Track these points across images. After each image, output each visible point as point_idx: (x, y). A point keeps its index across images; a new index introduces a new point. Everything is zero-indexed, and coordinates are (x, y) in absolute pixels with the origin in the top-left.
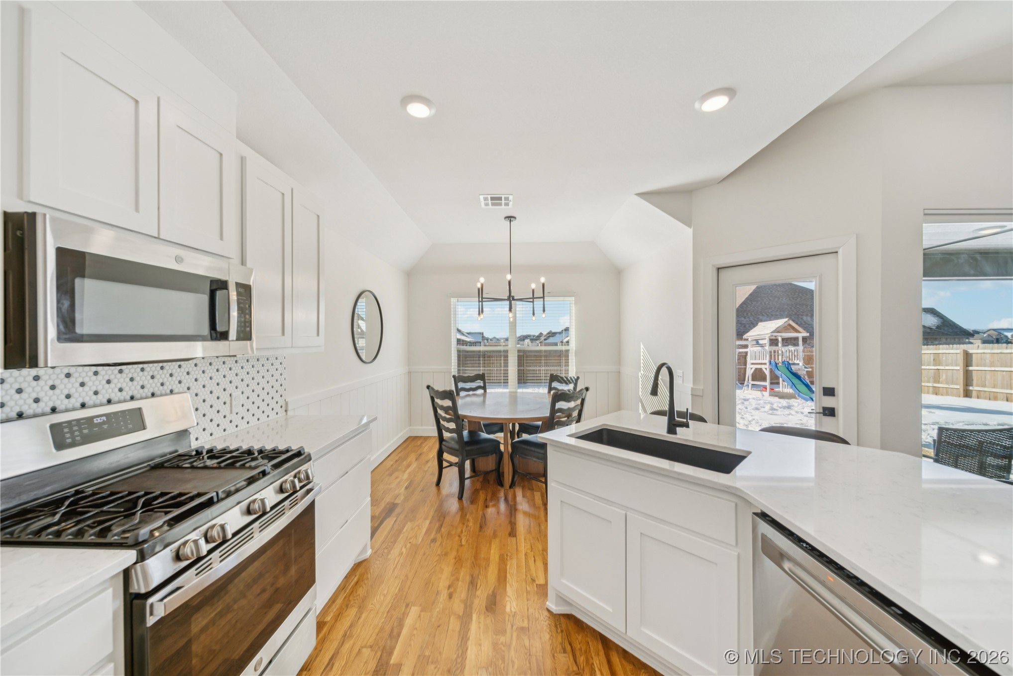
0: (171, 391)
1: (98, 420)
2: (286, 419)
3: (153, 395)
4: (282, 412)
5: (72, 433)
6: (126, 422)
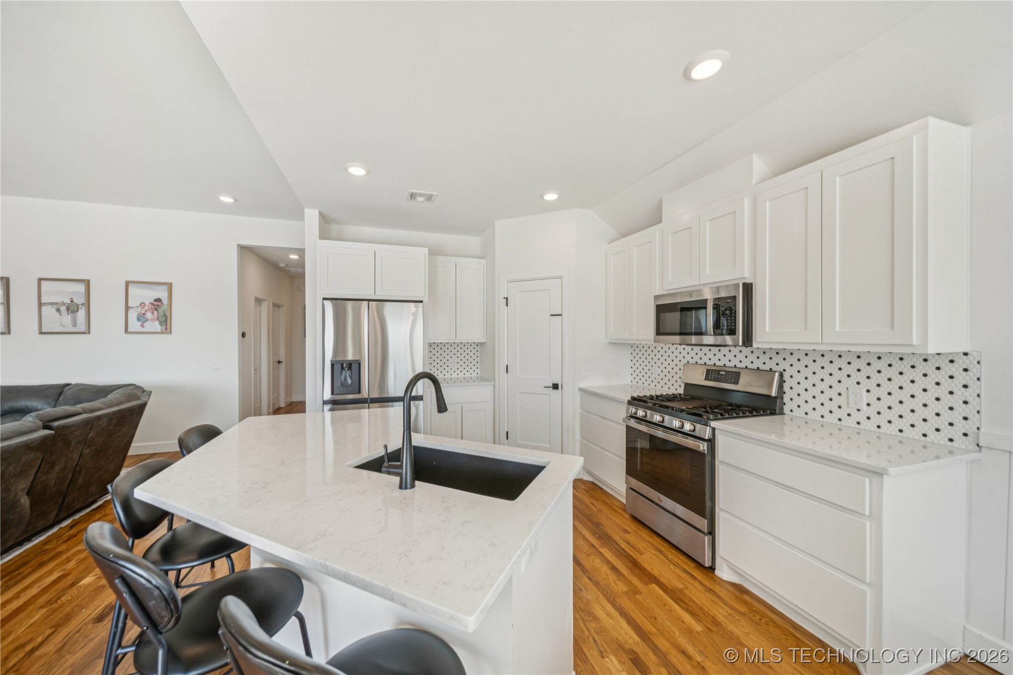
1: (721, 373)
5: (712, 375)
6: (732, 377)
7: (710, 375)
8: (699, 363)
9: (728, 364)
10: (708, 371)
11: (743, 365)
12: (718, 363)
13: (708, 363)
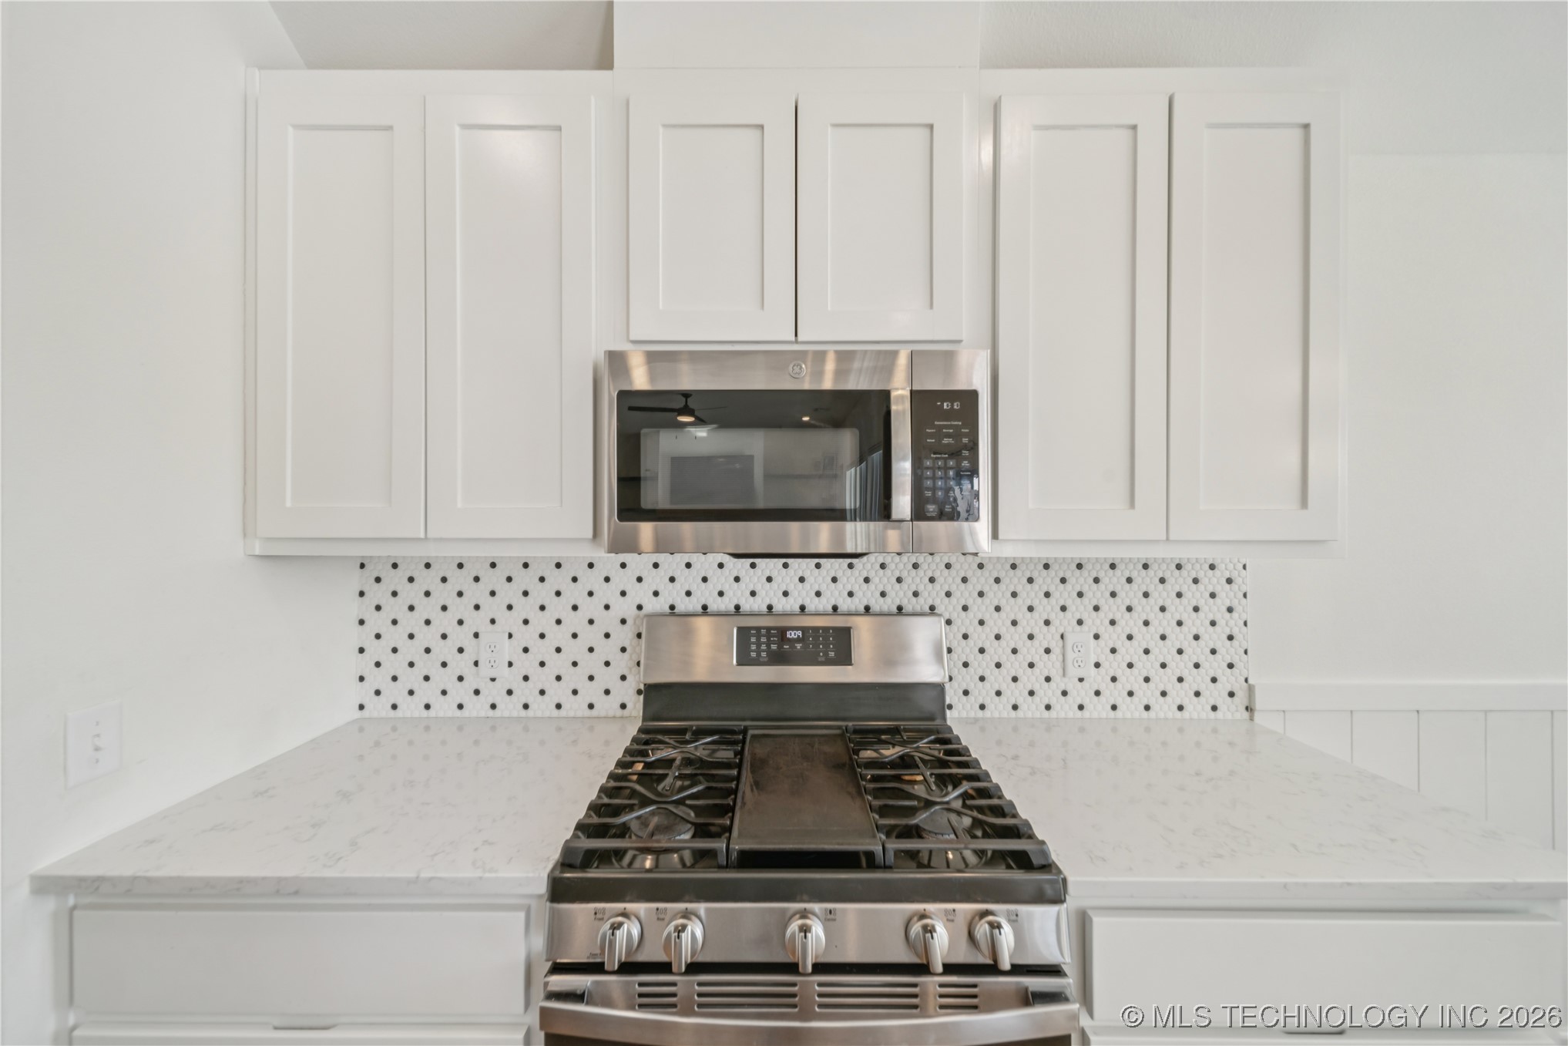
1: (790, 634)
2: (1248, 730)
4: (1231, 711)
5: (759, 644)
6: (826, 646)
7: (754, 647)
8: (712, 608)
9: (813, 604)
10: (743, 632)
11: (857, 604)
12: (781, 605)
13: (748, 604)
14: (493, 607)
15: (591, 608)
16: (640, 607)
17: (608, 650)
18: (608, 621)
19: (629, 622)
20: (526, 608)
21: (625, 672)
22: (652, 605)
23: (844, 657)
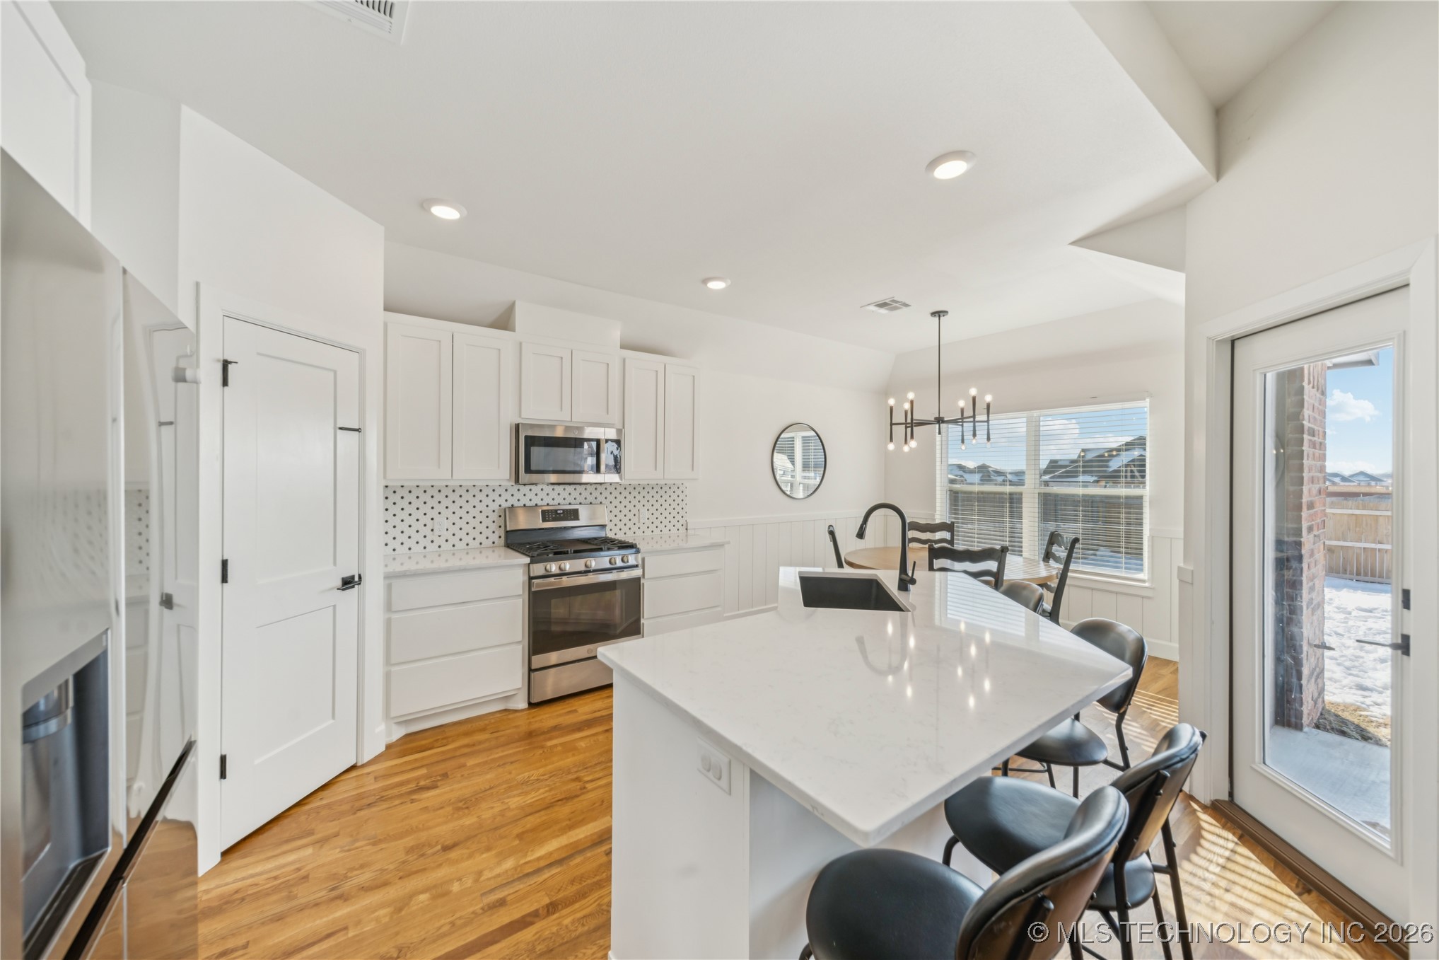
0: (601, 503)
1: (559, 512)
2: (687, 536)
3: (591, 503)
4: (682, 530)
5: (547, 515)
6: (570, 514)
7: (546, 517)
8: (528, 505)
10: (543, 512)
12: (552, 503)
13: (542, 503)
14: (441, 508)
15: (480, 507)
16: (500, 506)
17: (488, 522)
18: (488, 511)
19: (496, 511)
20: (453, 508)
21: (494, 530)
22: (505, 505)
23: (577, 518)
